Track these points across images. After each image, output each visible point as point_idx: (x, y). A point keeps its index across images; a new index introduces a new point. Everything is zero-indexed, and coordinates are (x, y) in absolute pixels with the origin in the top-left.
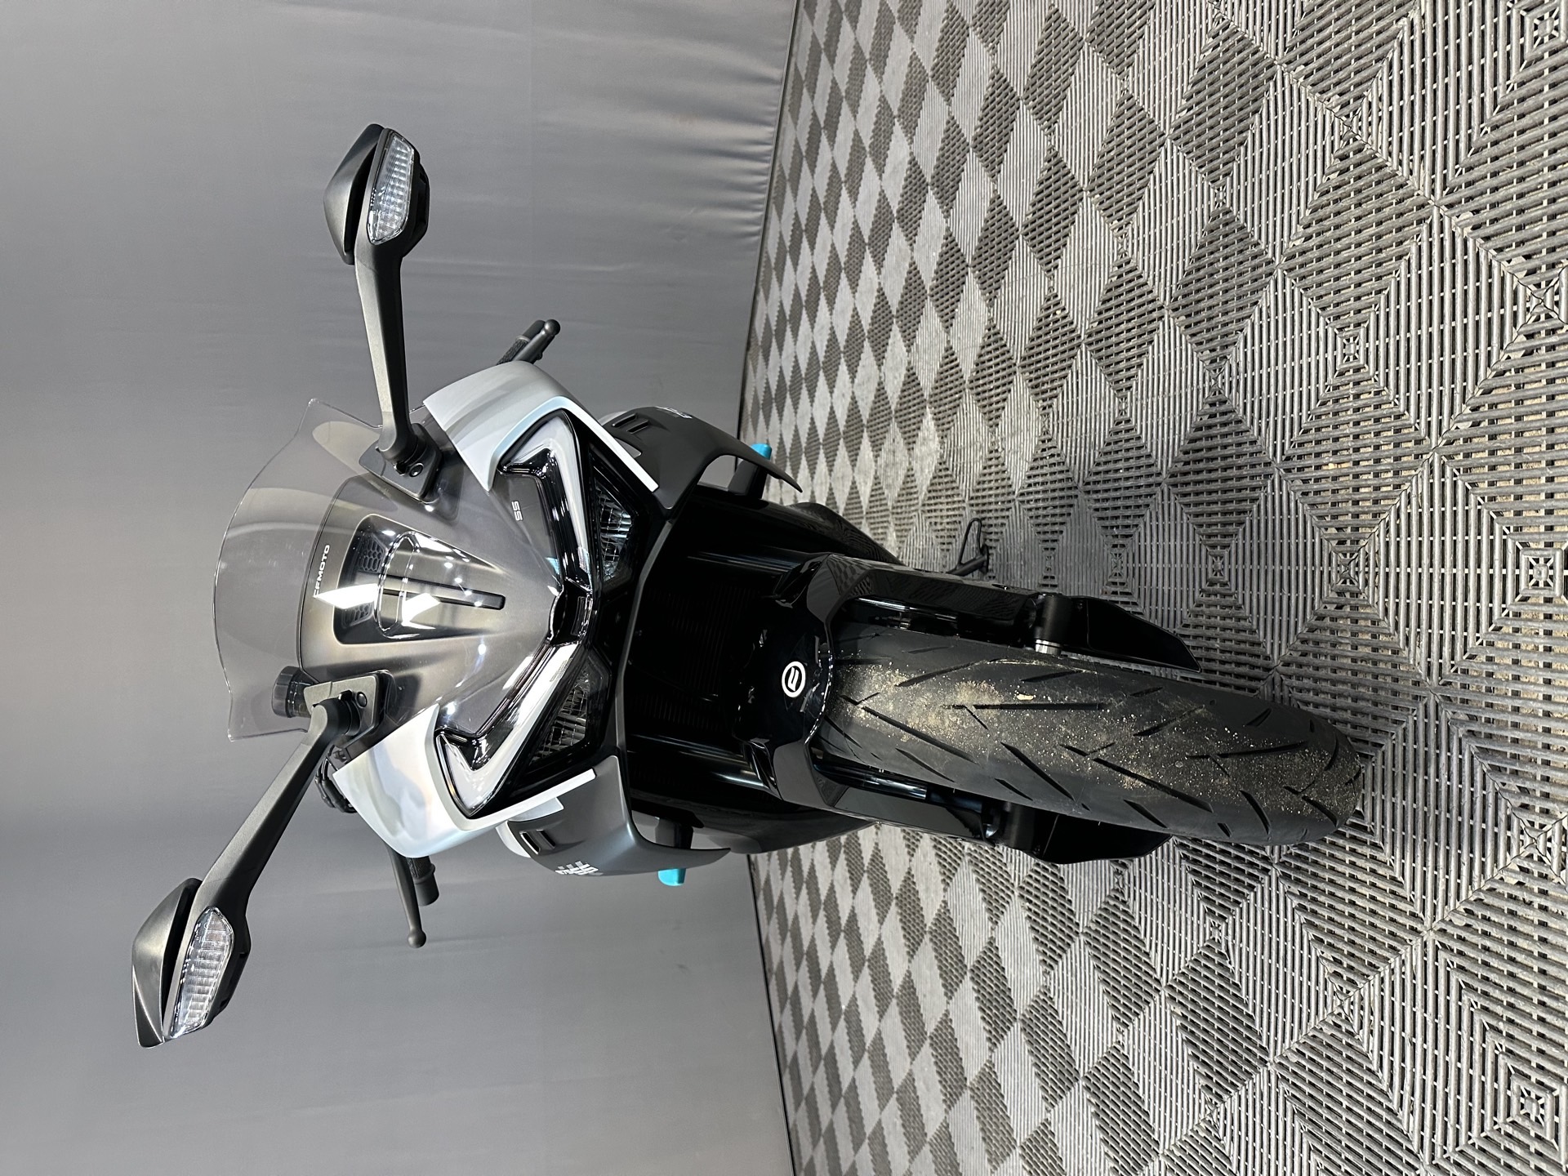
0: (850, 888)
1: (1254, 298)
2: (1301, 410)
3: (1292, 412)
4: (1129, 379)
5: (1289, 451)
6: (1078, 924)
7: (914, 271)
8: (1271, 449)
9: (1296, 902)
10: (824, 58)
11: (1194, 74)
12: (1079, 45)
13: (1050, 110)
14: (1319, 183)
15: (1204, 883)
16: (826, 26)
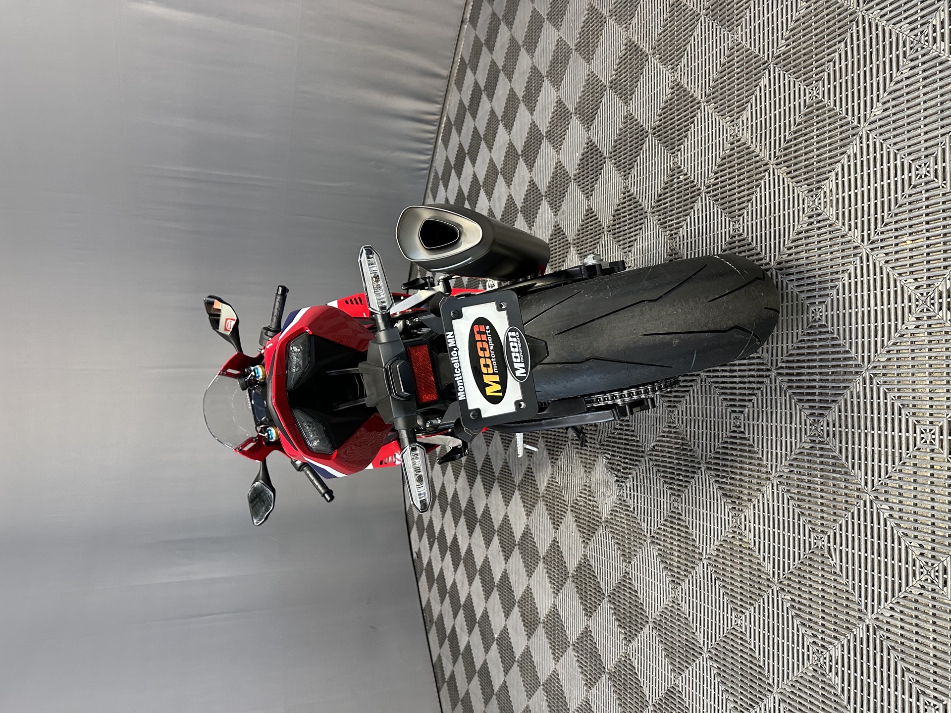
0: (502, 558)
1: (844, 149)
2: (883, 212)
3: (876, 214)
4: (739, 210)
5: (873, 238)
6: (700, 554)
7: (559, 165)
8: (859, 237)
9: (887, 515)
10: (485, 49)
11: (791, 25)
12: (698, 17)
13: (673, 58)
14: (894, 75)
15: (807, 513)
16: (487, 30)
